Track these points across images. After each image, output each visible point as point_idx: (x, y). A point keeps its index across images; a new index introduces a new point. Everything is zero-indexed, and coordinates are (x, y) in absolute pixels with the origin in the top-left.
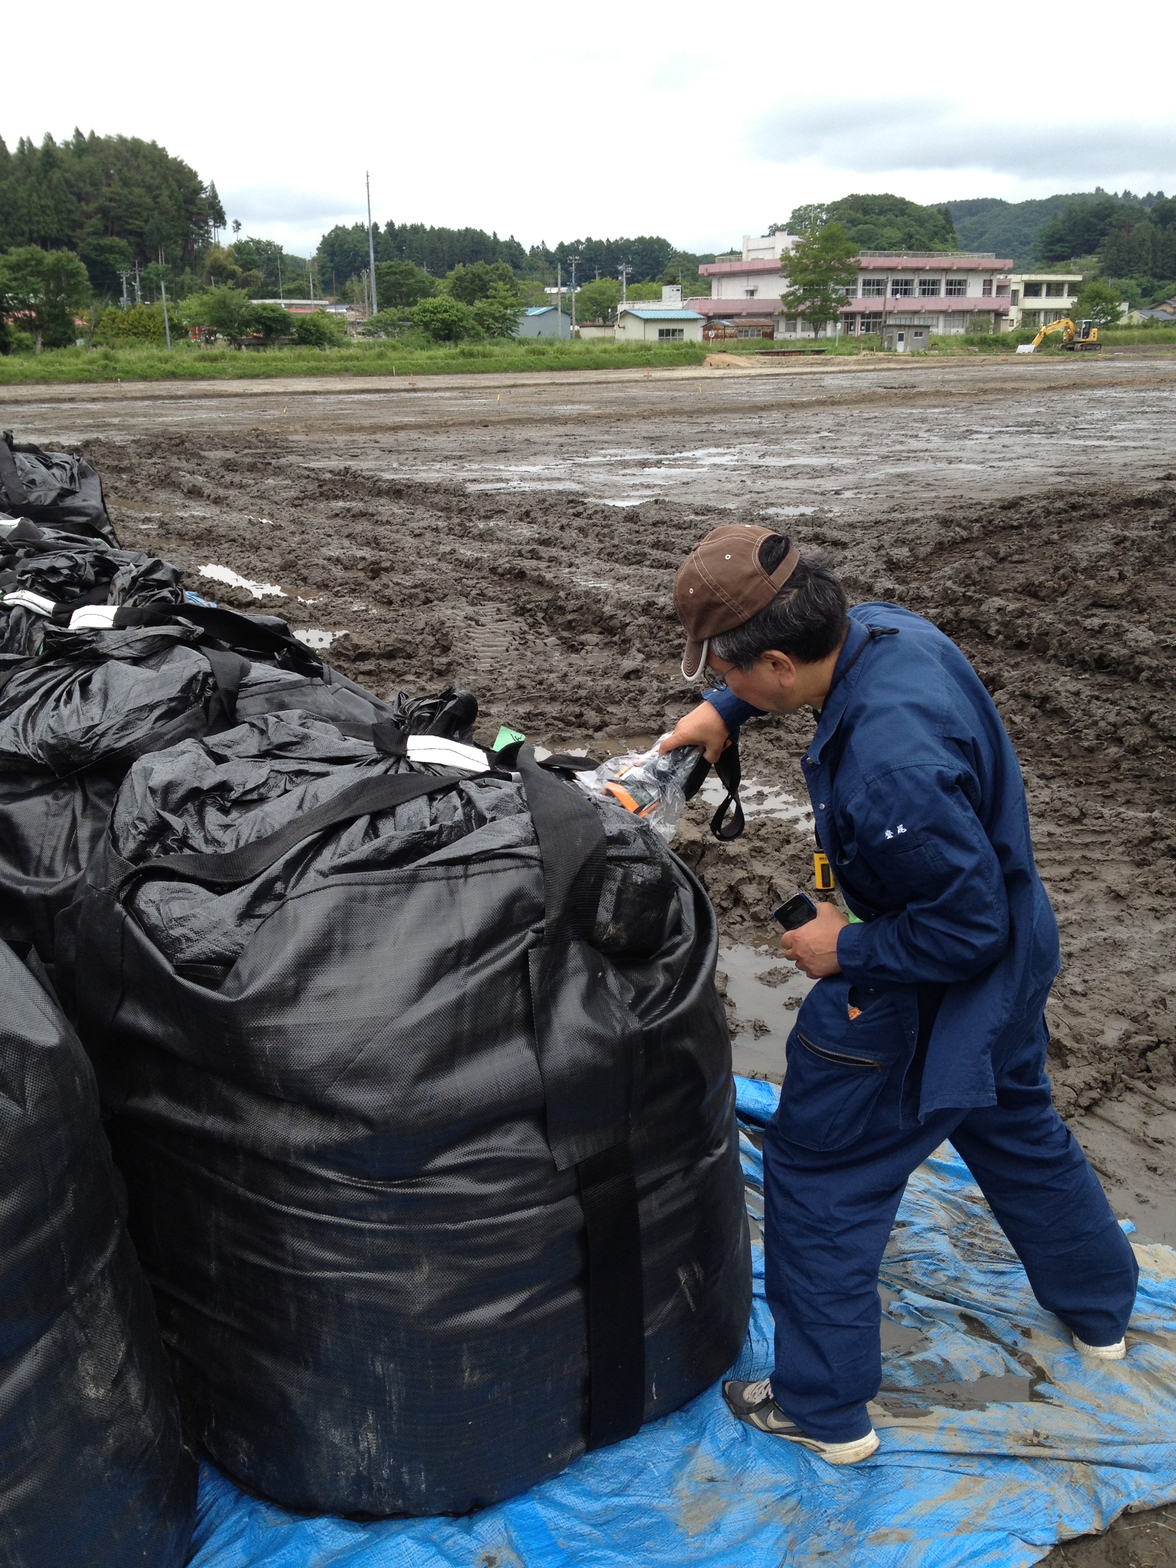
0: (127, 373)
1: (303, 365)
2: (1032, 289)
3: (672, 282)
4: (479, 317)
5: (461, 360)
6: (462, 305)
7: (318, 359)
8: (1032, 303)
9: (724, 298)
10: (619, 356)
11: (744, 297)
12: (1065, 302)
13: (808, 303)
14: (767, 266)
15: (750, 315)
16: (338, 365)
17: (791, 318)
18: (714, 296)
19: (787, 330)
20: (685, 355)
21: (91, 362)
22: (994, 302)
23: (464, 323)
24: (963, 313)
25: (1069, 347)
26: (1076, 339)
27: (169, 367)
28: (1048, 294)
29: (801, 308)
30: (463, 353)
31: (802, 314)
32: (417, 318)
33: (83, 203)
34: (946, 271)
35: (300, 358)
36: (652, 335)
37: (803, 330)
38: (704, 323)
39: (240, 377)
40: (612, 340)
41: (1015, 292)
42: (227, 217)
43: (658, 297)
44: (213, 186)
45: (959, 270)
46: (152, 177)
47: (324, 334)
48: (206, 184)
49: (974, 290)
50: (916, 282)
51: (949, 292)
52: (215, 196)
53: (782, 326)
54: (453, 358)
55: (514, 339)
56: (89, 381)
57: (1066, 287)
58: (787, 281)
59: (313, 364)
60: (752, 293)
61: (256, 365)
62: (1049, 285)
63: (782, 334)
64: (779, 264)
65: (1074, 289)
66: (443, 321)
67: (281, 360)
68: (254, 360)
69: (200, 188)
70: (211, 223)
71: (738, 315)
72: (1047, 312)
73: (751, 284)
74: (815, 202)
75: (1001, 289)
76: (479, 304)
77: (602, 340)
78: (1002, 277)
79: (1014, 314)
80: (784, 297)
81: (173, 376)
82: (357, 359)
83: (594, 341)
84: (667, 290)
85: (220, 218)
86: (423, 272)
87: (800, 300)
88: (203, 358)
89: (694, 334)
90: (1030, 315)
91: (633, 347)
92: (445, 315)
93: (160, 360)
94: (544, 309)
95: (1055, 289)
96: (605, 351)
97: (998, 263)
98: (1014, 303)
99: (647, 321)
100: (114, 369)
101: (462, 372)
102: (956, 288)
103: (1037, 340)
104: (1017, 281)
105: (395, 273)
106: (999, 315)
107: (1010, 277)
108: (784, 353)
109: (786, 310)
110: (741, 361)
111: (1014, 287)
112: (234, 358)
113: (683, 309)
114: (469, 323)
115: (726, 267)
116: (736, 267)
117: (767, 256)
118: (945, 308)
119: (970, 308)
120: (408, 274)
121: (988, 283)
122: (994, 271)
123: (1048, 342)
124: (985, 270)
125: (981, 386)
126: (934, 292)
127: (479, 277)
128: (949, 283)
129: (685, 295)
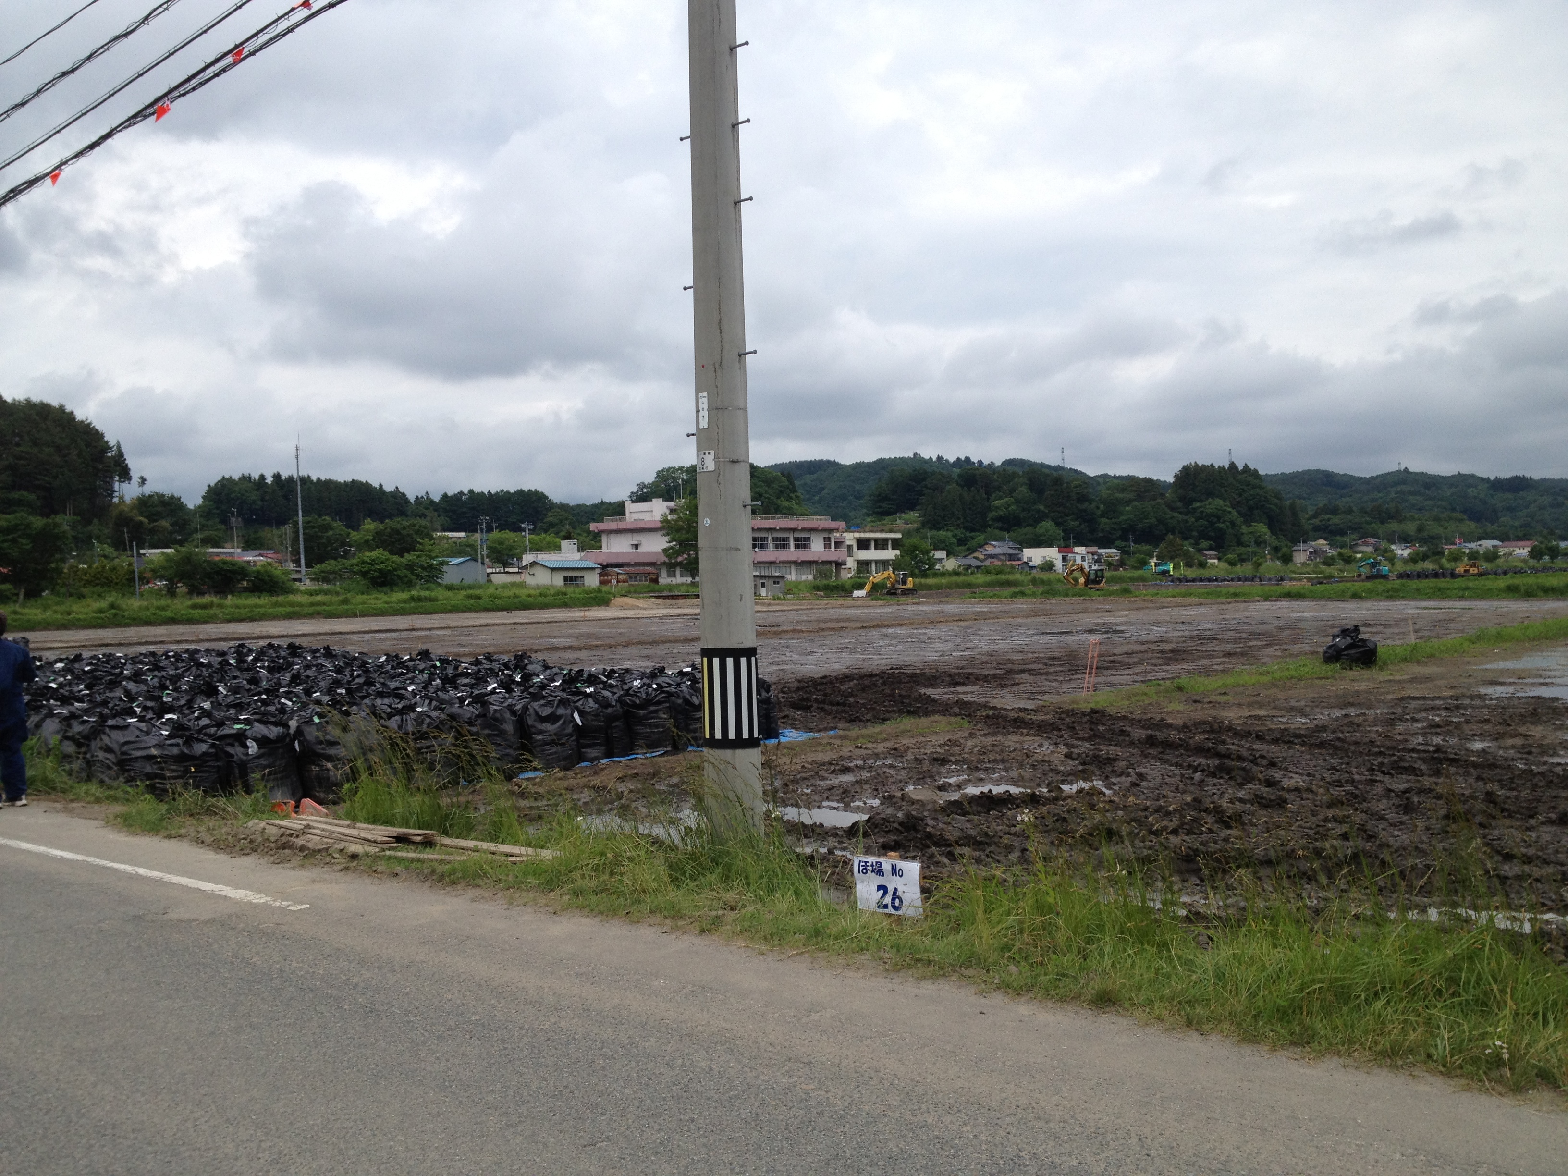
0: (134, 619)
1: (282, 610)
2: (863, 544)
3: (568, 537)
4: (410, 567)
5: (413, 604)
6: (395, 558)
7: (292, 604)
8: (864, 555)
9: (613, 550)
10: (542, 599)
11: (630, 550)
12: (890, 554)
13: (685, 556)
14: (648, 526)
15: (637, 564)
16: (311, 610)
17: (671, 567)
18: (604, 549)
19: (669, 576)
20: (594, 598)
21: (101, 611)
22: (833, 554)
23: (399, 572)
24: (810, 563)
25: (892, 592)
26: (898, 586)
27: (168, 614)
28: (876, 548)
30: (413, 598)
31: (680, 564)
32: (356, 569)
34: (794, 530)
35: (277, 604)
36: (558, 581)
37: (681, 576)
38: (599, 571)
39: (229, 621)
40: (522, 585)
41: (850, 547)
42: (132, 473)
43: (558, 549)
44: (119, 446)
45: (803, 530)
46: (61, 438)
47: (277, 582)
48: (112, 443)
49: (817, 546)
50: (770, 538)
51: (797, 547)
52: (120, 454)
53: (664, 573)
54: (405, 602)
55: (440, 585)
56: (103, 626)
57: (890, 543)
58: (667, 538)
59: (289, 609)
60: (636, 546)
61: (242, 611)
62: (876, 541)
63: (664, 580)
64: (659, 525)
65: (896, 544)
66: (380, 571)
67: (261, 606)
68: (238, 607)
69: (106, 447)
70: (117, 478)
71: (628, 565)
72: (877, 562)
73: (636, 539)
74: (676, 465)
75: (838, 544)
76: (409, 557)
77: (513, 584)
78: (838, 535)
79: (851, 563)
80: (665, 551)
82: (324, 604)
83: (504, 586)
84: (565, 544)
85: (125, 474)
86: (338, 526)
87: (678, 553)
88: (194, 607)
89: (592, 581)
90: (864, 565)
91: (552, 592)
92: (382, 566)
93: (158, 608)
94: (461, 559)
95: (881, 544)
96: (529, 596)
97: (833, 525)
98: (850, 554)
99: (553, 570)
100: (123, 616)
101: (414, 614)
102: (802, 544)
103: (868, 587)
104: (850, 538)
105: (313, 527)
106: (839, 564)
107: (845, 535)
108: (672, 597)
109: (667, 560)
110: (640, 603)
111: (848, 543)
112: (220, 606)
113: (581, 560)
114: (402, 572)
115: (613, 526)
116: (622, 525)
117: (647, 517)
118: (793, 559)
119: (815, 559)
120: (326, 528)
121: (827, 540)
122: (831, 531)
123: (876, 588)
124: (824, 530)
125: (822, 625)
126: (785, 547)
127: (397, 532)
128: (796, 539)
129: (581, 548)
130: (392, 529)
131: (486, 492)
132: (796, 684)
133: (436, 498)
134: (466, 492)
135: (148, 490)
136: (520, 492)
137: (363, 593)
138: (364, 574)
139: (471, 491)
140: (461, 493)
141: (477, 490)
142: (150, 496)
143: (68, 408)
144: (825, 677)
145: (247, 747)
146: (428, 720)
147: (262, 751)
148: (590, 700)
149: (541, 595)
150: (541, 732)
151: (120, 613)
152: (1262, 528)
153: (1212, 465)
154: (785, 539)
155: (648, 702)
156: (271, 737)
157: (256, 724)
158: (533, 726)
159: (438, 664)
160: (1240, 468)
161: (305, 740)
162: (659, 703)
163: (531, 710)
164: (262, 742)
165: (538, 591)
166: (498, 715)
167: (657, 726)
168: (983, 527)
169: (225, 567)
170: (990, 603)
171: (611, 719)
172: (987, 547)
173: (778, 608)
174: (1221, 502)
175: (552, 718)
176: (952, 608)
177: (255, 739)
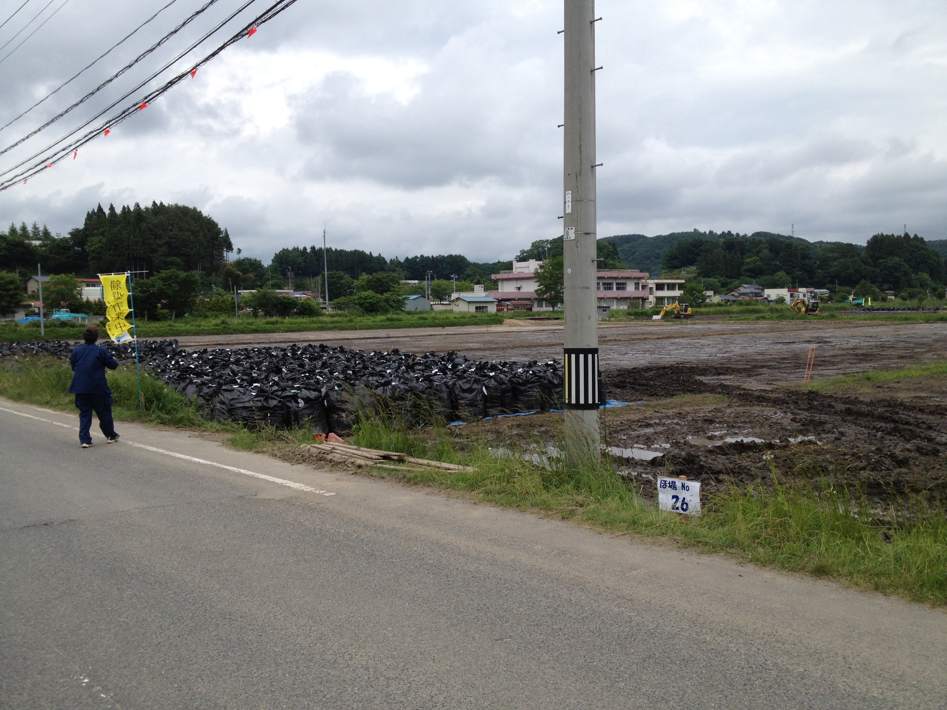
0: (235, 330)
1: (316, 325)
2: (660, 287)
3: (478, 283)
4: (387, 301)
5: (388, 323)
6: (379, 296)
7: (321, 322)
8: (660, 294)
9: (505, 291)
10: (462, 320)
11: (515, 291)
12: (677, 293)
13: (548, 294)
14: (527, 276)
15: (519, 299)
16: (332, 325)
17: (540, 301)
18: (500, 290)
19: (538, 306)
20: (494, 320)
21: (217, 325)
22: (641, 293)
23: (380, 304)
24: (625, 299)
25: (678, 317)
26: (681, 313)
27: (254, 327)
28: (668, 289)
29: (545, 296)
30: (388, 319)
31: (545, 299)
32: (357, 302)
33: (157, 240)
34: (616, 278)
35: (313, 322)
36: (472, 309)
37: (546, 306)
38: (496, 303)
39: (287, 331)
40: (451, 311)
41: (651, 289)
42: (233, 247)
43: (472, 290)
44: (226, 231)
45: (622, 278)
46: (195, 227)
47: (312, 309)
48: (223, 229)
49: (630, 288)
51: (618, 289)
52: (227, 236)
53: (536, 305)
54: (384, 321)
55: (403, 311)
56: (218, 334)
57: (677, 286)
58: (537, 284)
59: (319, 325)
60: (519, 288)
61: (294, 326)
62: (668, 284)
63: (536, 309)
64: (533, 275)
65: (681, 287)
66: (370, 303)
67: (304, 323)
68: (291, 323)
69: (219, 232)
70: (225, 250)
71: (514, 299)
72: (668, 298)
73: (519, 284)
74: (544, 239)
75: (644, 287)
76: (386, 295)
77: (446, 311)
78: (644, 281)
79: (652, 299)
80: (536, 291)
81: (256, 331)
82: (339, 322)
83: (441, 312)
84: (476, 287)
85: (230, 247)
86: (347, 277)
87: (544, 293)
88: (268, 323)
89: (492, 309)
90: (660, 300)
91: (469, 315)
92: (371, 300)
93: (248, 324)
94: (416, 296)
95: (671, 287)
96: (455, 318)
97: (641, 275)
98: (651, 293)
99: (469, 302)
100: (229, 328)
101: (389, 328)
102: (621, 287)
103: (662, 313)
104: (652, 283)
105: (333, 278)
106: (644, 299)
107: (648, 281)
108: (541, 319)
109: (537, 297)
110: (521, 322)
111: (650, 286)
112: (282, 323)
113: (486, 296)
114: (383, 304)
115: (505, 276)
116: (510, 276)
117: (526, 271)
118: (616, 296)
119: (629, 296)
120: (341, 278)
121: (637, 284)
122: (640, 278)
123: (668, 315)
124: (635, 278)
125: (633, 337)
126: (610, 289)
127: (380, 280)
128: (617, 284)
129: (486, 289)
130: (377, 279)
131: (431, 256)
132: (616, 373)
133: (402, 260)
134: (419, 256)
135: (242, 256)
136: (451, 256)
137: (360, 316)
138: (361, 305)
139: (422, 256)
140: (416, 257)
141: (425, 255)
142: (244, 260)
143: (199, 210)
144: (635, 368)
145: (299, 403)
146: (398, 390)
147: (307, 405)
148: (492, 380)
149: (462, 317)
150: (463, 398)
151: (228, 326)
152: (926, 276)
153: (893, 235)
154: (610, 284)
155: (526, 382)
156: (311, 397)
157: (303, 390)
158: (459, 395)
159: (403, 357)
160: (912, 236)
161: (330, 400)
162: (533, 382)
163: (458, 385)
164: (307, 400)
165: (460, 316)
166: (438, 388)
167: (532, 396)
168: (738, 276)
169: (285, 300)
170: (742, 323)
171: (504, 391)
172: (740, 288)
173: (606, 326)
174: (897, 259)
175: (470, 390)
176: (716, 327)
177: (302, 399)
